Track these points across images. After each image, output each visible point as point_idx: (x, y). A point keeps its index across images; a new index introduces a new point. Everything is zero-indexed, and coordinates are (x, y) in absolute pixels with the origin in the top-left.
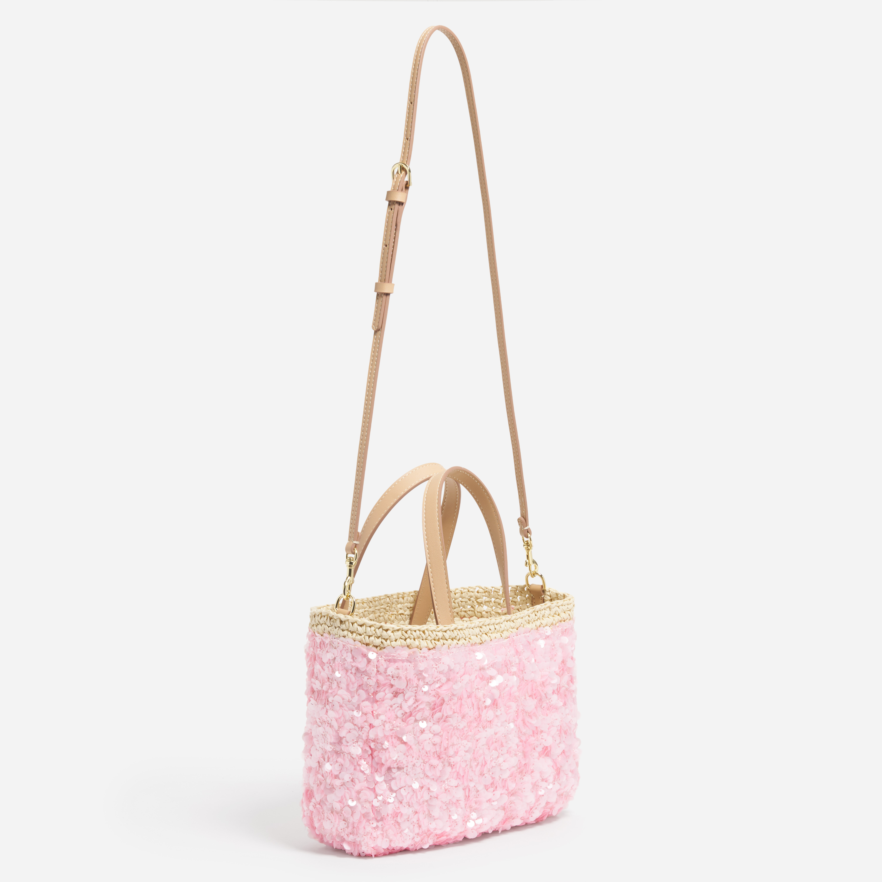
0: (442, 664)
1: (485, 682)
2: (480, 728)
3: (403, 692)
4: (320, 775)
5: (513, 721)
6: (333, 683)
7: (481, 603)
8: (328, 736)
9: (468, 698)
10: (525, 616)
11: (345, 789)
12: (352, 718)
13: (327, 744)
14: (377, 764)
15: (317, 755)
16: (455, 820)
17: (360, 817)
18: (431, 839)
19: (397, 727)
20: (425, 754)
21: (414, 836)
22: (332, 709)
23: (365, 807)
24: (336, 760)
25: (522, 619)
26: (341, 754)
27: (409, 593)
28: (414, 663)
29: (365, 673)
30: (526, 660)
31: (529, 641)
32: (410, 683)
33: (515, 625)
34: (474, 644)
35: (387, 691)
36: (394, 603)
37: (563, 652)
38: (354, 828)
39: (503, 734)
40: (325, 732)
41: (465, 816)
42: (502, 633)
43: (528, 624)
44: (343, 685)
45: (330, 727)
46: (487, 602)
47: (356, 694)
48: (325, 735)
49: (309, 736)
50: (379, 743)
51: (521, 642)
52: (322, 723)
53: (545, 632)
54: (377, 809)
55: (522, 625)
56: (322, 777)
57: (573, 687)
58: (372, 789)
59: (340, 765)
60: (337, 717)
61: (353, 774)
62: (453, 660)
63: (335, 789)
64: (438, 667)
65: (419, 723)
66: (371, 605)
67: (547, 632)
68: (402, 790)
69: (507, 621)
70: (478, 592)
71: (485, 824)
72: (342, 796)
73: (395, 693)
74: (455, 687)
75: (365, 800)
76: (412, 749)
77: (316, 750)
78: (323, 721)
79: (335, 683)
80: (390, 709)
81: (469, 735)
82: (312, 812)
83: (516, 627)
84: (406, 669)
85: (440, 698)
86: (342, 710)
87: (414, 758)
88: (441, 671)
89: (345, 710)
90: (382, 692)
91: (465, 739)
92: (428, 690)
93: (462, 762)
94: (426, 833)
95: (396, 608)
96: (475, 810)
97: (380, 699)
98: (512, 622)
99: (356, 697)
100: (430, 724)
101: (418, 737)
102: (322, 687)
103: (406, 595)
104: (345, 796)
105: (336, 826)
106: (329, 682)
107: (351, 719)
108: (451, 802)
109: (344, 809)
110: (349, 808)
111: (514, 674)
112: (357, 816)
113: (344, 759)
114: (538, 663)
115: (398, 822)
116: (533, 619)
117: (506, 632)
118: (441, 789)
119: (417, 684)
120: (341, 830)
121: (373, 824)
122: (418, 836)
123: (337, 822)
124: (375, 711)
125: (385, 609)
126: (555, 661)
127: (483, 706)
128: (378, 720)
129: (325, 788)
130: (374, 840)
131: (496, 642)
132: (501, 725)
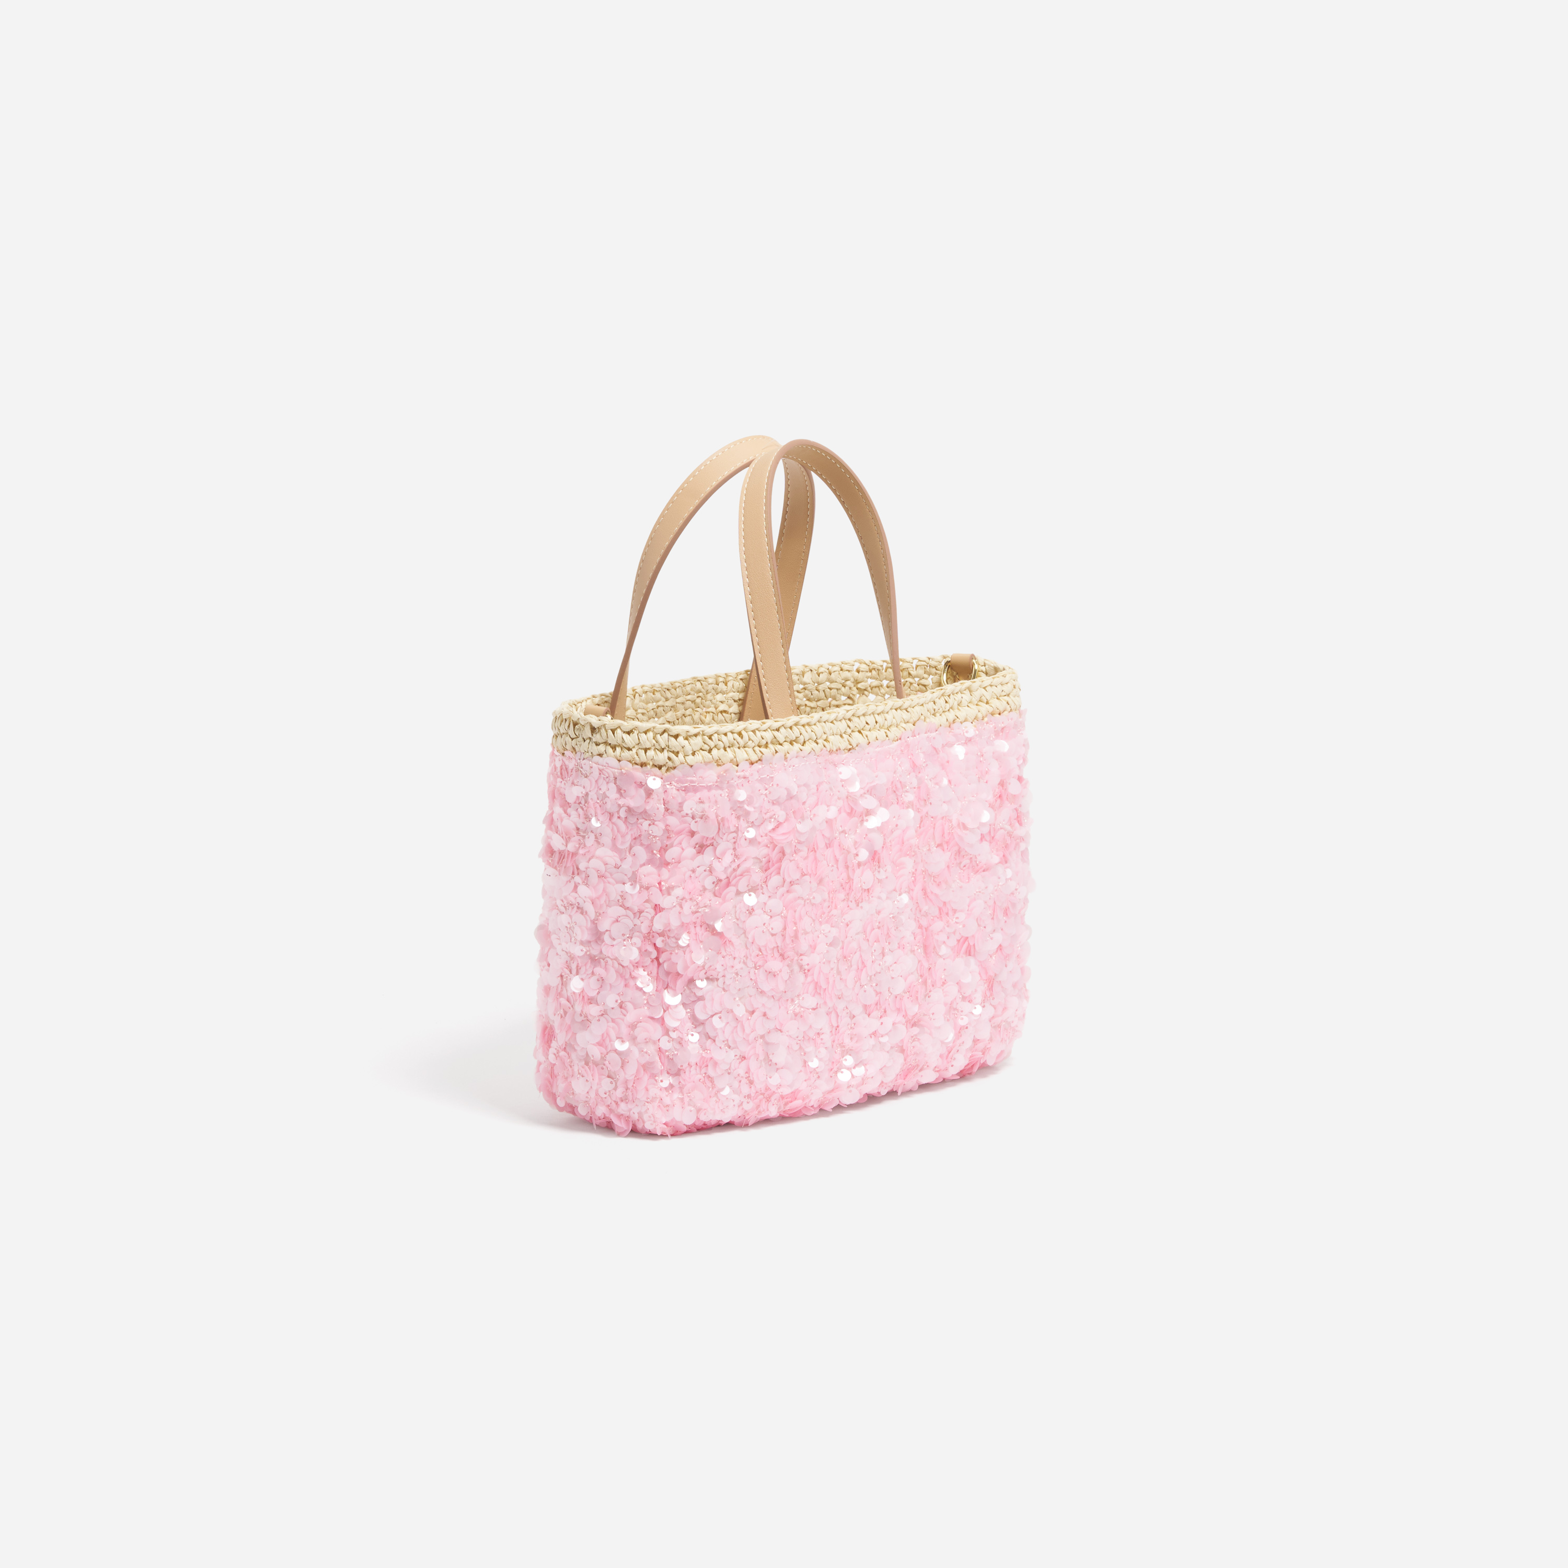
0: (775, 786)
1: (855, 819)
2: (851, 902)
3: (713, 843)
4: (564, 999)
5: (907, 890)
6: (586, 837)
7: (865, 690)
8: (577, 930)
9: (827, 848)
10: (927, 702)
11: (608, 1022)
12: (622, 896)
13: (575, 943)
14: (668, 973)
15: (558, 963)
16: (815, 1069)
17: (638, 1071)
18: (773, 1105)
19: (705, 907)
20: (758, 952)
21: (742, 1101)
22: (585, 883)
23: (646, 1053)
24: (591, 972)
25: (922, 707)
26: (602, 960)
27: (737, 674)
28: (728, 790)
29: (645, 814)
30: (930, 780)
31: (936, 747)
32: (724, 825)
33: (911, 718)
34: (835, 750)
35: (684, 844)
36: (709, 691)
37: (1000, 767)
38: (628, 1090)
39: (890, 914)
40: (571, 923)
41: (833, 1062)
42: (888, 730)
43: (934, 716)
44: (607, 840)
45: (582, 913)
46: (876, 687)
47: (630, 853)
48: (572, 929)
49: (544, 933)
50: (672, 937)
51: (921, 749)
52: (568, 908)
53: (964, 731)
54: (668, 1056)
55: (922, 717)
56: (567, 1002)
57: (1020, 832)
58: (658, 1019)
59: (598, 980)
60: (594, 895)
61: (622, 995)
62: (795, 780)
63: (591, 1022)
64: (770, 793)
65: (743, 896)
66: (668, 694)
67: (967, 732)
68: (715, 1019)
69: (896, 710)
70: (858, 671)
71: (872, 1077)
72: (603, 1034)
73: (699, 846)
74: (800, 827)
75: (645, 1039)
76: (732, 944)
77: (557, 954)
78: (568, 903)
79: (592, 836)
80: (691, 877)
81: (832, 915)
82: (553, 1065)
83: (912, 721)
84: (716, 802)
85: (776, 849)
86: (604, 882)
87: (737, 961)
88: (775, 800)
89: (609, 883)
90: (676, 846)
91: (827, 922)
92: (755, 836)
93: (824, 963)
94: (763, 1094)
95: (713, 701)
96: (849, 1051)
97: (673, 859)
98: (904, 711)
99: (629, 859)
100: (764, 898)
101: (744, 922)
102: (566, 846)
103: (730, 678)
104: (608, 1034)
105: (595, 1088)
106: (580, 836)
107: (619, 898)
108: (806, 1038)
109: (607, 1056)
110: (617, 1053)
111: (910, 805)
112: (631, 1070)
113: (606, 968)
114: (955, 785)
115: (709, 1077)
116: (941, 709)
117: (896, 728)
118: (788, 1013)
119: (735, 826)
120: (605, 1094)
121: (662, 1081)
122: (749, 1100)
123: (597, 1080)
124: (664, 881)
125: (693, 702)
126: (987, 782)
127: (855, 862)
128: (669, 897)
129: (573, 1020)
130: (668, 1111)
131: (878, 746)
132: (887, 898)
